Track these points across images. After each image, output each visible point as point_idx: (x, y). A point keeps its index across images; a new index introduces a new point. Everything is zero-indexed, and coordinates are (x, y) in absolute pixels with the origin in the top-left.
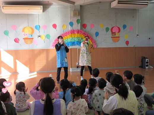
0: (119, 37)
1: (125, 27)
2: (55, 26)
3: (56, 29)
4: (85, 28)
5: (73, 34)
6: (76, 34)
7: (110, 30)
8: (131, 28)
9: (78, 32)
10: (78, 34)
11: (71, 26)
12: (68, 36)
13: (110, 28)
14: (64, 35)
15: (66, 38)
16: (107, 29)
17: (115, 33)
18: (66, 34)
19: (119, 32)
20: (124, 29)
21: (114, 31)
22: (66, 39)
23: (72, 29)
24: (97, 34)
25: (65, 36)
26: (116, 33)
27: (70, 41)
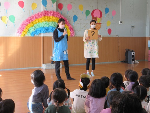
0: (101, 23)
1: (107, 10)
2: (21, 4)
3: (23, 8)
4: (61, 10)
5: (46, 17)
6: (51, 17)
7: (90, 14)
8: (114, 13)
9: (54, 14)
10: (53, 17)
11: (44, 5)
12: (40, 19)
13: (91, 11)
14: (34, 17)
15: (37, 21)
16: (87, 13)
17: (96, 18)
18: (37, 17)
19: (101, 16)
20: (106, 13)
21: (95, 16)
22: (38, 24)
23: (45, 9)
24: (75, 18)
25: (36, 20)
26: (98, 19)
27: (42, 26)
